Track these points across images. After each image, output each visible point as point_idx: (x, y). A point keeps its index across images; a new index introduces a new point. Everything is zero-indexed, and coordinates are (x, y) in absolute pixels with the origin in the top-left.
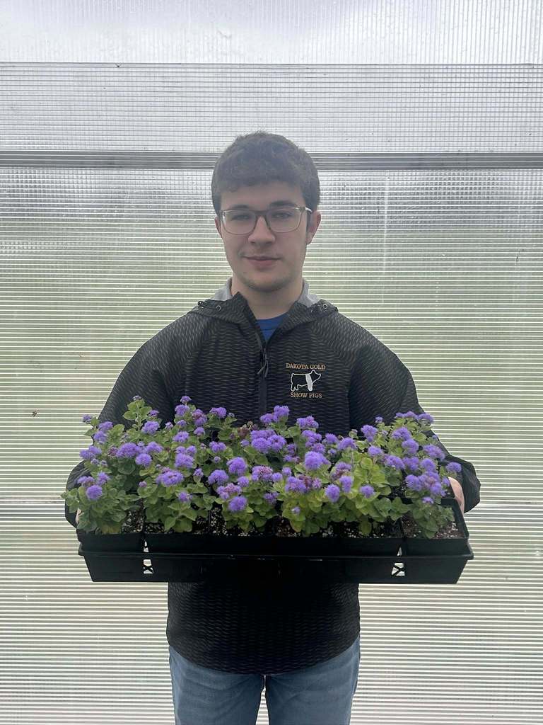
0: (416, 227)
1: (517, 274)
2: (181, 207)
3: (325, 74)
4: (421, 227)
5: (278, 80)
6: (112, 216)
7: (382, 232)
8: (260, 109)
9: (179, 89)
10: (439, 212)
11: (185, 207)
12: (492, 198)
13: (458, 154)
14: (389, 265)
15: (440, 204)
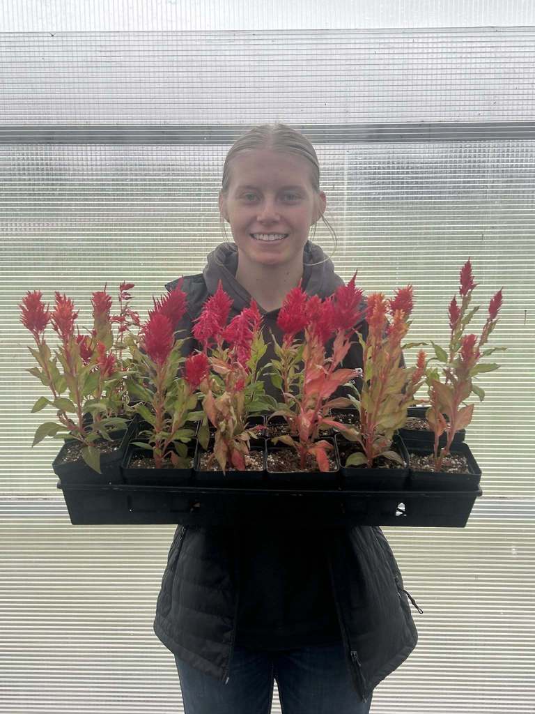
0: (379, 204)
1: (486, 253)
2: (127, 185)
3: (273, 40)
4: (384, 204)
5: (223, 48)
6: (53, 195)
7: (342, 209)
8: (204, 79)
9: (118, 59)
10: (402, 188)
11: (131, 185)
12: (460, 172)
13: (420, 125)
14: (351, 244)
15: (402, 179)
